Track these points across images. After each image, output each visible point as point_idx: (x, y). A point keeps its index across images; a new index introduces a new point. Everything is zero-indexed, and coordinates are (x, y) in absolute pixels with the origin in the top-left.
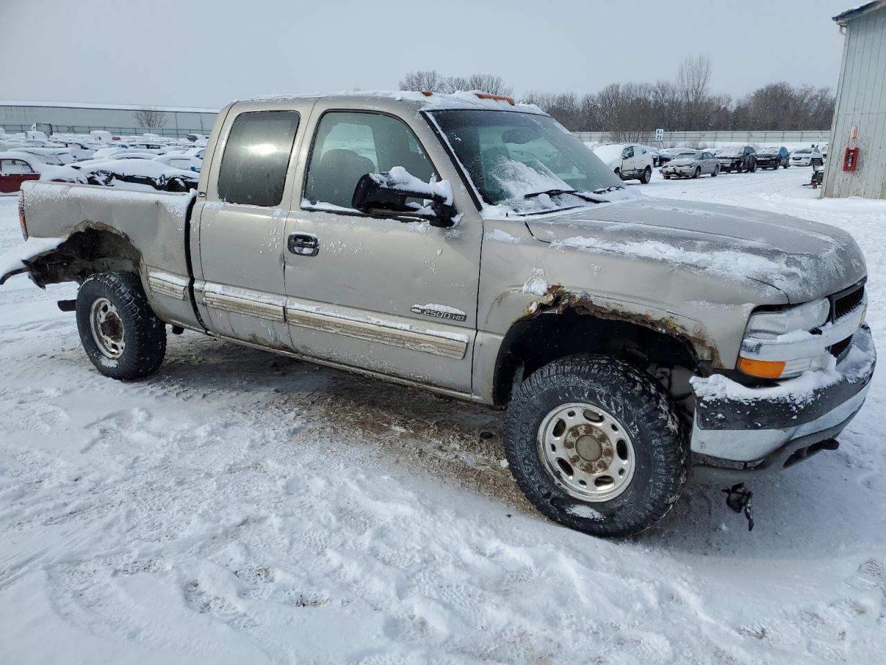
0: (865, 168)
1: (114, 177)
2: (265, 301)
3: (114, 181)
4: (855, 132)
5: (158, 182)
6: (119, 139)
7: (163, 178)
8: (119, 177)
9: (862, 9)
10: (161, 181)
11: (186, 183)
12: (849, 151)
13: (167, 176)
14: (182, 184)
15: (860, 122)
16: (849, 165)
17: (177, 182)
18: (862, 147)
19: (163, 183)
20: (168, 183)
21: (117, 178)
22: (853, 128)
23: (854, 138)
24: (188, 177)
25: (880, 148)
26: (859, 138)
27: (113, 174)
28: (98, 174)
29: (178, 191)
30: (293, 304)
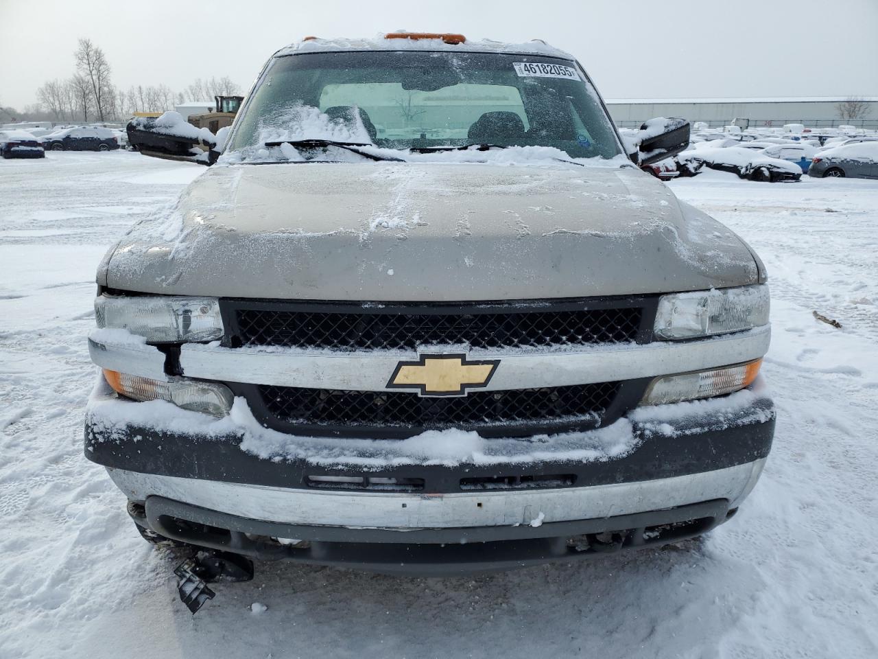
1: (705, 165)
3: (704, 168)
5: (743, 171)
6: (810, 131)
7: (749, 167)
8: (709, 165)
10: (747, 170)
11: (771, 172)
13: (753, 165)
14: (767, 173)
17: (763, 171)
19: (748, 172)
20: (753, 172)
21: (707, 166)
24: (775, 167)
27: (705, 162)
28: (691, 161)
29: (762, 180)
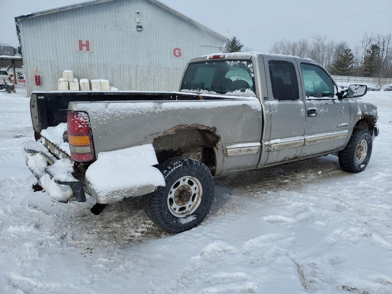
0: (45, 84)
2: (298, 139)
4: (36, 68)
9: (28, 16)
12: (36, 77)
15: (37, 64)
16: (38, 83)
18: (41, 75)
22: (35, 67)
23: (36, 71)
25: (49, 76)
26: (38, 71)
30: (307, 137)
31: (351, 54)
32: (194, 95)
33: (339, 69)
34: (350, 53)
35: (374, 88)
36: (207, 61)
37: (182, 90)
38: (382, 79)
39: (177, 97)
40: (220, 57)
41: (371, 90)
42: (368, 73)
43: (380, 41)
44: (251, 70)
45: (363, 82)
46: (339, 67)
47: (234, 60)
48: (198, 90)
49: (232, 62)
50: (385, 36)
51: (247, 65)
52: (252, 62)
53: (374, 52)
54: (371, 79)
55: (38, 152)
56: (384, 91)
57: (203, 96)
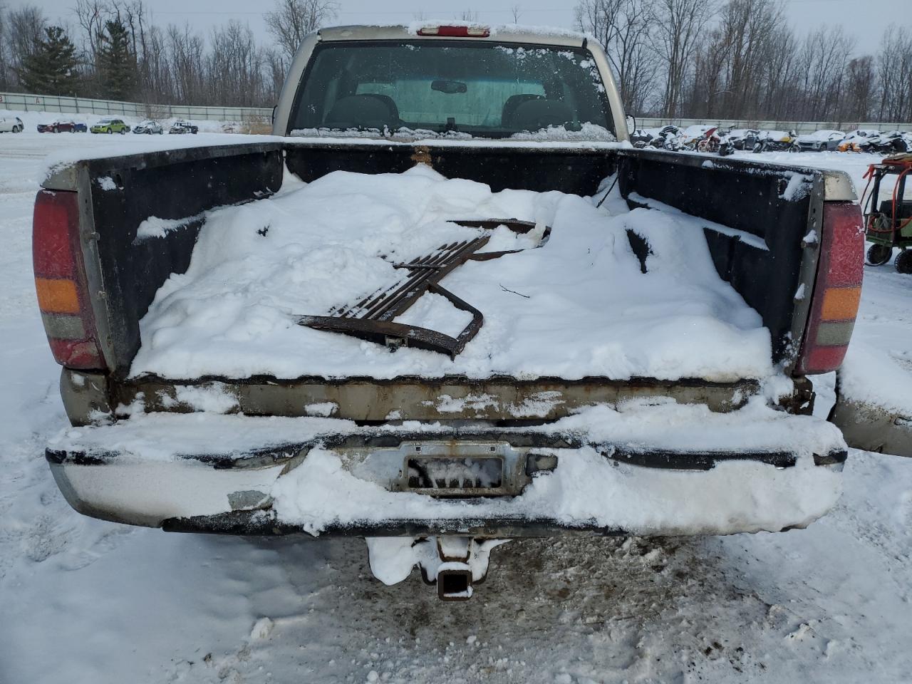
31: (65, 41)
32: (389, 146)
33: (46, 77)
34: (62, 36)
35: (150, 127)
36: (411, 41)
37: (294, 132)
38: (153, 108)
39: (284, 153)
40: (470, 33)
41: (144, 132)
42: (119, 90)
43: (121, 14)
44: (592, 74)
45: (113, 114)
46: (42, 72)
47: (527, 46)
48: (386, 130)
49: (520, 50)
50: (129, 3)
51: (579, 62)
52: (591, 53)
53: (115, 39)
54: (128, 106)
55: (310, 447)
56: (170, 133)
57: (429, 147)
